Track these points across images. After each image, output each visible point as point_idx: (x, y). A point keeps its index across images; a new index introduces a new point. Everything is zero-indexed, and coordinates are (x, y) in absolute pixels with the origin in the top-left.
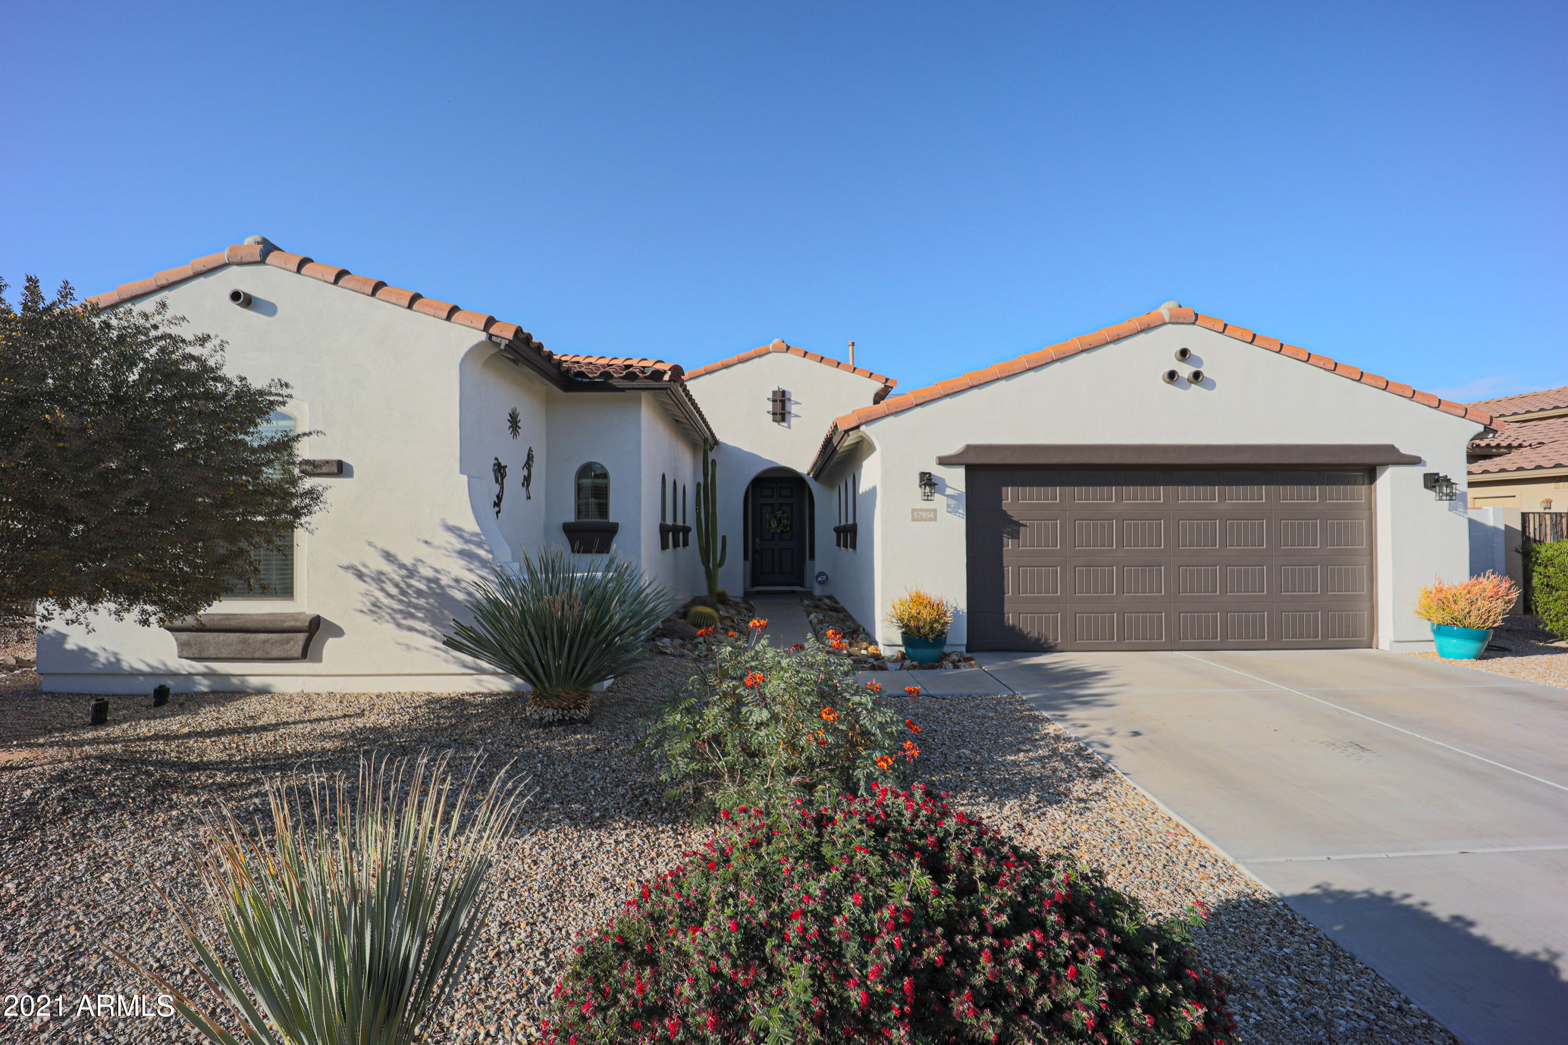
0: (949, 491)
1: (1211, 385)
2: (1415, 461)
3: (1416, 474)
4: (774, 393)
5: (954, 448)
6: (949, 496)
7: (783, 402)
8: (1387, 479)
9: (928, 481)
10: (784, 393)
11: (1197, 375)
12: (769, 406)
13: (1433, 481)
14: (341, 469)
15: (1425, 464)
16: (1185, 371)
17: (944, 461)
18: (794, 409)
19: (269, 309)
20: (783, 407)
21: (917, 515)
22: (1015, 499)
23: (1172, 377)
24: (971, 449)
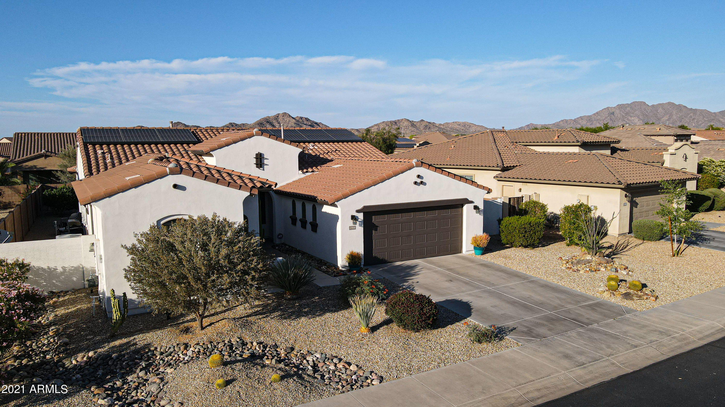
0: (359, 220)
2: (472, 202)
3: (472, 205)
4: (257, 155)
5: (360, 207)
6: (359, 221)
7: (261, 159)
8: (465, 208)
9: (354, 218)
10: (261, 154)
11: (422, 183)
12: (254, 161)
13: (476, 208)
15: (474, 203)
16: (419, 180)
17: (358, 211)
18: (266, 162)
19: (183, 188)
20: (261, 162)
21: (351, 228)
22: (375, 220)
23: (416, 183)
24: (365, 207)
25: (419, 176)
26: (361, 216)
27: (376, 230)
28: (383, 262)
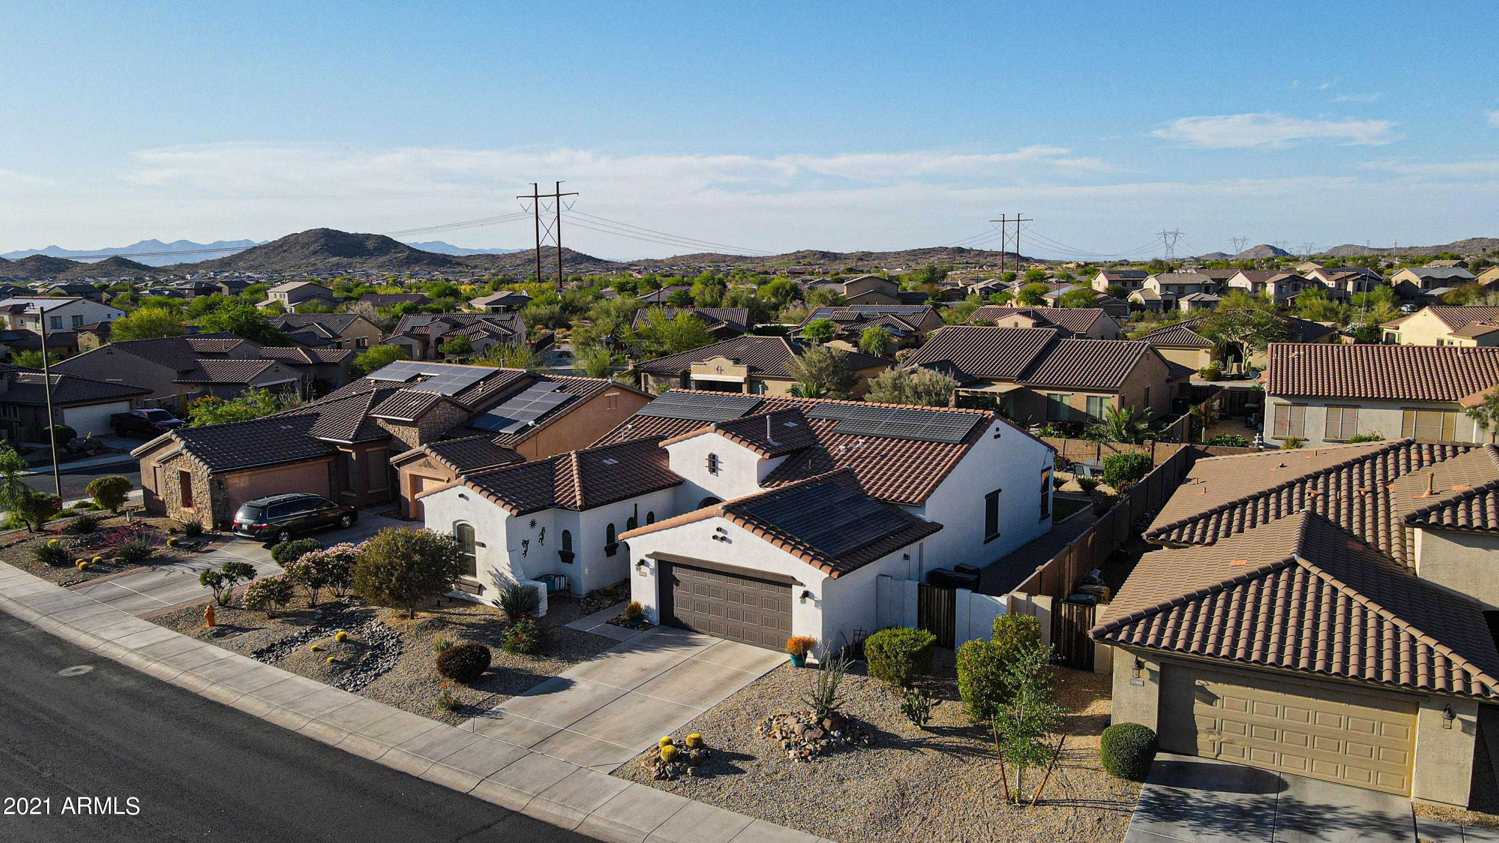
0: (650, 567)
1: (730, 542)
2: (802, 584)
3: (802, 589)
4: (710, 456)
5: (651, 552)
6: (650, 569)
7: (714, 463)
8: (793, 590)
9: (643, 562)
10: (715, 456)
11: (724, 539)
12: (707, 463)
13: (806, 594)
14: (483, 545)
15: (805, 586)
16: (720, 535)
18: (720, 466)
19: (467, 499)
20: (714, 465)
21: (642, 574)
22: (677, 573)
23: (715, 537)
24: (655, 553)
25: (719, 529)
26: (652, 562)
27: (677, 585)
28: (687, 629)
